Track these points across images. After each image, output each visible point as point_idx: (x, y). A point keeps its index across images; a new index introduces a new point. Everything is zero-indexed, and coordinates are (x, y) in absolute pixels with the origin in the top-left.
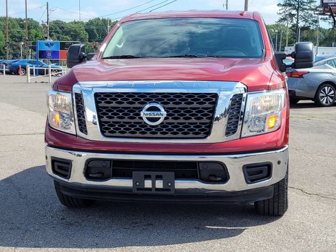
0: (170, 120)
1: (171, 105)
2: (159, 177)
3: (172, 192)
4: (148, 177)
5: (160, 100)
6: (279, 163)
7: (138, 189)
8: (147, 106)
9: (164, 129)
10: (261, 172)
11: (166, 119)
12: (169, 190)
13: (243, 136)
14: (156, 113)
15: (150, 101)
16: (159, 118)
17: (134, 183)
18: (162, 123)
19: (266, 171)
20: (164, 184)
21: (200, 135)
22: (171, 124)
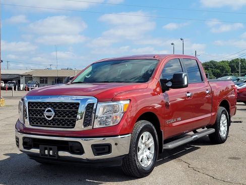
0: (56, 117)
1: (57, 109)
2: (51, 149)
3: (56, 158)
4: (46, 149)
5: (52, 106)
6: (116, 144)
7: (42, 155)
8: (47, 109)
9: (54, 123)
10: (104, 149)
11: (54, 116)
12: (55, 156)
13: (94, 127)
14: (50, 113)
15: (48, 106)
16: (51, 116)
17: (40, 151)
18: (53, 119)
19: (107, 148)
20: (53, 153)
21: (69, 127)
22: (57, 119)
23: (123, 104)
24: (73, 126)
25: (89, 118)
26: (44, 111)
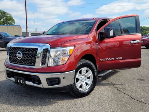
1: (24, 52)
2: (21, 79)
4: (18, 79)
5: (21, 50)
6: (64, 78)
9: (22, 62)
10: (55, 81)
12: (23, 85)
13: (48, 66)
15: (19, 50)
17: (15, 80)
18: (22, 59)
19: (58, 81)
20: (22, 82)
21: (32, 65)
22: (24, 59)
23: (69, 49)
24: (34, 64)
25: (45, 59)
26: (17, 53)
